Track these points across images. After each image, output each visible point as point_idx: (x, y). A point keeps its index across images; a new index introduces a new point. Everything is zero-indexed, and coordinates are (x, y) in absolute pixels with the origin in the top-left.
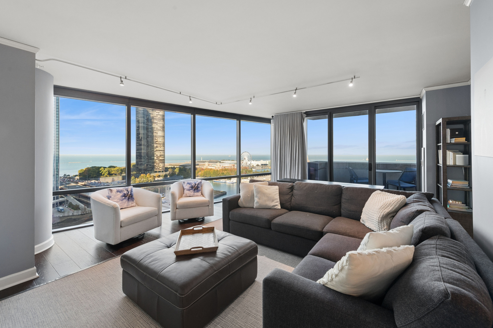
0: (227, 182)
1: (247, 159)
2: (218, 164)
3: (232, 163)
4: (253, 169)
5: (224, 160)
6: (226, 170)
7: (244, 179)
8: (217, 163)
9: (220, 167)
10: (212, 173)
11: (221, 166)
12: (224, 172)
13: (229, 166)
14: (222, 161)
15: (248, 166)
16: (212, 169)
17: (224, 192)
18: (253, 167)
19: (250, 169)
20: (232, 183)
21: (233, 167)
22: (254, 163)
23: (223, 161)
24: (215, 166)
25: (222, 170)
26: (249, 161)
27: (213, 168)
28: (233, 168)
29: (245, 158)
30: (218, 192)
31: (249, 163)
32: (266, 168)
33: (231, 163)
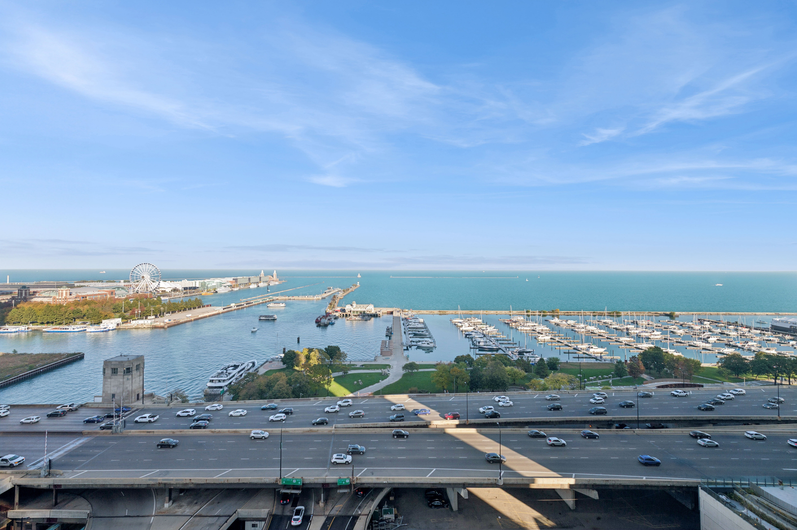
0: (87, 330)
1: (147, 277)
2: (64, 292)
3: (107, 288)
4: (162, 298)
5: (83, 282)
6: (87, 303)
7: (137, 321)
8: (62, 289)
9: (68, 296)
10: (39, 313)
11: (74, 295)
12: (79, 307)
13: (99, 294)
14: (76, 285)
15: (151, 292)
16: (42, 303)
17: (75, 354)
18: (164, 293)
19: (155, 299)
20: (103, 331)
21: (109, 296)
22: (167, 286)
23: (82, 284)
24: (53, 295)
25: (77, 303)
26: (153, 282)
27: (45, 300)
28: (110, 298)
29: (143, 277)
30: (55, 357)
31: (155, 285)
32: (193, 294)
33: (103, 288)
